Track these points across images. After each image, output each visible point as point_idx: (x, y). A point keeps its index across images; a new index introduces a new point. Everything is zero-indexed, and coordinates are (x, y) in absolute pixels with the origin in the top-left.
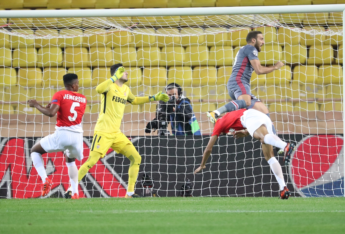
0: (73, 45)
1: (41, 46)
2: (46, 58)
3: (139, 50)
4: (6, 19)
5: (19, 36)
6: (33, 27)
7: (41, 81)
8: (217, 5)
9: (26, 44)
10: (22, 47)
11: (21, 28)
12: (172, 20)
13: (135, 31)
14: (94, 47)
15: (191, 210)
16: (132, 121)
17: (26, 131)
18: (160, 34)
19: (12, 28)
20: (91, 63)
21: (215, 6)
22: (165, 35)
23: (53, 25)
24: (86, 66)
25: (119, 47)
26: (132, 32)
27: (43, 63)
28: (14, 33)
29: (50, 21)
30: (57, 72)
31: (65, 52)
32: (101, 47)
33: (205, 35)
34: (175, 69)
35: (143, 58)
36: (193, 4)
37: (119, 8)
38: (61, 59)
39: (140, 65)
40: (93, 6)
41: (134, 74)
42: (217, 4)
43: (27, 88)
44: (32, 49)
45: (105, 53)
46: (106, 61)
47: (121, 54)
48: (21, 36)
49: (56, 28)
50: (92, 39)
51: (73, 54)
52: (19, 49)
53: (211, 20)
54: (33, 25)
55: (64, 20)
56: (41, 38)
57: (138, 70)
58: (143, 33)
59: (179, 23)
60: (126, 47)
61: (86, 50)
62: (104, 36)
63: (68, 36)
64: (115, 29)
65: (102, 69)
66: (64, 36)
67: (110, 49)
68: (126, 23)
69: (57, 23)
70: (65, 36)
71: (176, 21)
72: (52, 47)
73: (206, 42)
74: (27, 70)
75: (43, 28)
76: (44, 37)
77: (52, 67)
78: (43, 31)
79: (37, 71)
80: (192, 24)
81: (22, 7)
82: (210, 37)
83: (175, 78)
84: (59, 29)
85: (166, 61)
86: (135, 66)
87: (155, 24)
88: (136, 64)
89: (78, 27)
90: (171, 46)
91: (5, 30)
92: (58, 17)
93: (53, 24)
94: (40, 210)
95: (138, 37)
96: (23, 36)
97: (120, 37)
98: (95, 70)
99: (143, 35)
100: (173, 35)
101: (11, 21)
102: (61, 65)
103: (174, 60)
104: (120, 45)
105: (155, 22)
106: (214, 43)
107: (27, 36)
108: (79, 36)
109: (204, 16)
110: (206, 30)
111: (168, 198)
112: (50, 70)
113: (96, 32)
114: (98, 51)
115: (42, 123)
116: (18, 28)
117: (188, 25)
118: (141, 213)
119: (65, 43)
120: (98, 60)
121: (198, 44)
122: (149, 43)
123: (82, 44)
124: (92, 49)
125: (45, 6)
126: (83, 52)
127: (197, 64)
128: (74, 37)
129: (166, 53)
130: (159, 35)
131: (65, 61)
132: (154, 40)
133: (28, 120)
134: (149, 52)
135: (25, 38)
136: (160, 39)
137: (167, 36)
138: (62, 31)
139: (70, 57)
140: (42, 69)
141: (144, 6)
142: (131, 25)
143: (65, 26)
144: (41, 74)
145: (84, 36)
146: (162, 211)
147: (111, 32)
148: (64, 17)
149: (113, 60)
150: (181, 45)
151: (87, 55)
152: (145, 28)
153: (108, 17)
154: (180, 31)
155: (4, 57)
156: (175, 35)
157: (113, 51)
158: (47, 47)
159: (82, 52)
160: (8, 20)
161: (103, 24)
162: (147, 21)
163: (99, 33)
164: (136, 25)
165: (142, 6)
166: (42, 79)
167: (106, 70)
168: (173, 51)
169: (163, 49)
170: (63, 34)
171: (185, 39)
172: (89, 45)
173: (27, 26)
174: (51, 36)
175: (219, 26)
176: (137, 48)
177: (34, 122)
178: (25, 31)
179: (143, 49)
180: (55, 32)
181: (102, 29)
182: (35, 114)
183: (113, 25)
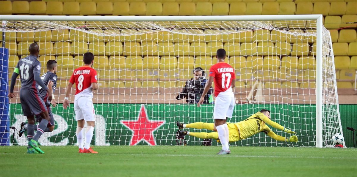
0: (130, 41)
1: (109, 41)
2: (112, 49)
3: (176, 44)
4: (84, 22)
5: (94, 34)
6: (103, 28)
7: (108, 65)
8: (229, 14)
9: (98, 40)
10: (96, 41)
11: (95, 28)
12: (199, 24)
13: (173, 32)
14: (145, 42)
15: (211, 155)
16: (170, 93)
17: (98, 99)
18: (190, 33)
19: (89, 28)
20: (143, 53)
21: (228, 15)
22: (194, 35)
23: (117, 27)
24: (139, 55)
25: (162, 42)
26: (172, 32)
27: (109, 53)
28: (89, 32)
29: (115, 24)
30: (119, 59)
31: (125, 45)
32: (150, 42)
33: (221, 35)
34: (200, 58)
35: (179, 50)
36: (213, 13)
37: (162, 15)
38: (122, 50)
39: (176, 55)
40: (144, 14)
41: (172, 61)
42: (229, 13)
43: (99, 70)
44: (102, 43)
45: (152, 46)
46: (153, 52)
47: (163, 47)
48: (95, 34)
49: (119, 29)
50: (143, 36)
51: (130, 47)
52: (93, 43)
53: (226, 25)
54: (103, 26)
55: (125, 23)
56: (108, 35)
57: (175, 58)
58: (179, 33)
59: (203, 26)
60: (167, 42)
61: (139, 44)
62: (152, 34)
63: (127, 34)
64: (159, 30)
65: (150, 57)
66: (124, 34)
67: (156, 43)
68: (167, 26)
69: (119, 25)
70: (125, 34)
71: (201, 25)
72: (116, 41)
73: (222, 40)
74: (99, 58)
75: (110, 29)
76: (111, 35)
77: (115, 55)
78: (110, 31)
79: (105, 58)
80: (213, 27)
81: (95, 14)
82: (225, 36)
83: (200, 64)
84: (120, 29)
85: (194, 52)
86: (173, 56)
87: (187, 27)
88: (173, 54)
89: (134, 28)
90: (198, 42)
91: (84, 29)
92: (120, 21)
93: (117, 26)
94: (107, 153)
95: (175, 35)
96: (96, 34)
97: (163, 35)
98: (145, 57)
99: (179, 34)
100: (200, 35)
101: (88, 23)
102: (121, 54)
103: (200, 52)
104: (163, 41)
105: (187, 25)
106: (228, 40)
107: (99, 34)
108: (133, 34)
109: (220, 22)
110: (222, 31)
111: (195, 146)
112: (114, 57)
113: (146, 32)
114: (147, 45)
115: (109, 94)
116: (93, 28)
117: (210, 28)
118: (177, 157)
119: (125, 39)
120: (147, 51)
121: (217, 41)
122: (183, 40)
123: (136, 40)
124: (144, 43)
125: (111, 13)
126: (137, 45)
128: (131, 35)
129: (194, 47)
130: (190, 34)
131: (125, 51)
132: (186, 37)
133: (99, 92)
134: (183, 46)
135: (98, 35)
136: (191, 37)
137: (195, 35)
138: (123, 30)
139: (128, 49)
140: (109, 57)
141: (180, 14)
142: (170, 27)
143: (125, 27)
144: (108, 60)
145: (138, 34)
146: (191, 155)
147: (157, 32)
148: (125, 21)
149: (158, 51)
150: (205, 41)
151: (139, 48)
152: (180, 29)
153: (155, 21)
154: (204, 32)
155: (83, 48)
156: (200, 34)
157: (158, 45)
158: (113, 41)
159: (136, 45)
160: (85, 23)
161: (152, 26)
162: (182, 25)
163: (148, 32)
164: (174, 27)
165: (178, 14)
166: (109, 63)
167: (153, 58)
168: (200, 45)
169: (192, 44)
170: (124, 33)
171: (208, 37)
172: (141, 40)
173: (99, 27)
174: (115, 34)
175: (231, 29)
176: (174, 43)
177: (103, 93)
178: (98, 31)
179: (178, 44)
180: (118, 31)
181: (150, 30)
182: (104, 88)
183: (158, 27)
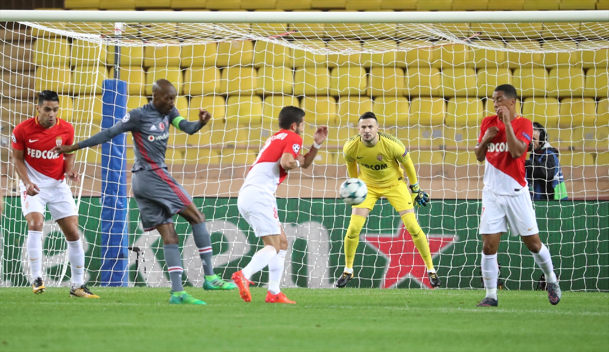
0: (383, 64)
1: (337, 64)
2: (343, 82)
3: (480, 72)
4: (285, 25)
5: (305, 50)
6: (325, 37)
7: (334, 116)
8: (598, 8)
9: (315, 62)
10: (310, 66)
11: (309, 38)
12: (532, 29)
13: (475, 45)
14: (414, 66)
15: (557, 311)
16: (468, 177)
17: (312, 189)
18: (511, 49)
19: (296, 38)
20: (409, 91)
21: (596, 9)
22: (520, 51)
23: (355, 35)
24: (401, 94)
25: (451, 67)
26: (472, 45)
27: (338, 90)
28: (296, 46)
29: (350, 29)
30: (359, 103)
31: (371, 74)
32: (425, 67)
33: (581, 51)
34: (534, 101)
35: (487, 85)
36: (562, 5)
37: (452, 10)
38: (365, 84)
39: (482, 95)
40: (414, 8)
41: (472, 109)
42: (598, 5)
43: (316, 126)
44: (324, 69)
45: (430, 76)
46: (431, 88)
47: (454, 78)
48: (308, 50)
49: (358, 39)
50: (411, 56)
51: (383, 77)
52: (305, 70)
53: (590, 30)
54: (325, 33)
55: (372, 27)
56: (336, 53)
57: (478, 101)
58: (488, 48)
59: (541, 33)
60: (462, 67)
61: (401, 71)
62: (429, 50)
63: (376, 50)
64: (446, 41)
65: (426, 100)
66: (370, 50)
67: (438, 70)
68: (463, 32)
69: (360, 32)
70: (372, 50)
71: (536, 30)
72: (352, 66)
73: (582, 62)
74: (316, 100)
75: (340, 39)
76: (342, 53)
77: (351, 96)
78: (340, 43)
79: (330, 101)
80: (561, 34)
81: (309, 7)
82: (588, 55)
83: (533, 114)
84: (362, 40)
85: (521, 89)
86: (474, 97)
87: (505, 35)
88: (475, 93)
89: (392, 37)
90: (529, 67)
91: (285, 40)
92: (361, 23)
93: (355, 32)
94: (332, 304)
95: (480, 53)
96: (311, 50)
97: (453, 52)
98: (415, 100)
99: (487, 50)
100: (533, 51)
101: (293, 27)
102: (364, 93)
103: (533, 88)
104: (453, 65)
105: (506, 31)
106: (594, 63)
107: (317, 50)
108: (390, 50)
109: (578, 24)
110: (582, 44)
111: (522, 291)
112: (349, 100)
113: (417, 45)
114: (419, 73)
115: (337, 178)
116: (304, 38)
117: (555, 36)
118: (482, 314)
119: (371, 61)
120: (420, 86)
121: (570, 64)
122: (496, 63)
123: (396, 63)
124: (412, 70)
125: (342, 6)
126: (397, 74)
127: (567, 94)
128: (385, 52)
129: (520, 77)
130: (512, 51)
131: (371, 87)
132: (502, 57)
133: (315, 173)
134: (496, 75)
135: (315, 53)
136: (513, 56)
137: (524, 52)
138: (367, 42)
139: (378, 82)
140: (336, 98)
141: (489, 8)
142: (469, 36)
143: (373, 36)
144: (334, 107)
145: (400, 51)
146: (513, 311)
147: (441, 46)
148: (372, 23)
149: (442, 86)
150: (544, 65)
151: (402, 79)
152: (490, 40)
153: (436, 23)
154: (541, 45)
155: (283, 80)
156: (535, 50)
157: (442, 73)
158: (346, 66)
159: (395, 74)
160: (288, 26)
161: (429, 33)
162: (494, 30)
163: (422, 47)
164: (478, 35)
165: (485, 8)
166: (337, 113)
167: (432, 101)
168: (532, 74)
169: (516, 72)
170: (369, 47)
171: (550, 56)
172: (406, 64)
173: (316, 35)
174: (350, 50)
175: (603, 38)
176: (477, 70)
177: (325, 177)
178: (314, 43)
179: (486, 72)
180: (357, 44)
181: (426, 41)
182: (326, 165)
183: (443, 35)
